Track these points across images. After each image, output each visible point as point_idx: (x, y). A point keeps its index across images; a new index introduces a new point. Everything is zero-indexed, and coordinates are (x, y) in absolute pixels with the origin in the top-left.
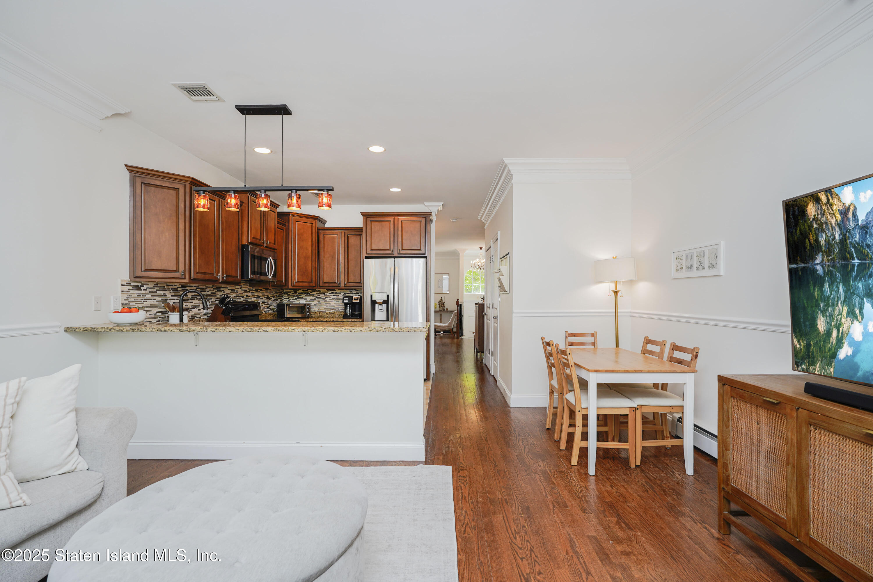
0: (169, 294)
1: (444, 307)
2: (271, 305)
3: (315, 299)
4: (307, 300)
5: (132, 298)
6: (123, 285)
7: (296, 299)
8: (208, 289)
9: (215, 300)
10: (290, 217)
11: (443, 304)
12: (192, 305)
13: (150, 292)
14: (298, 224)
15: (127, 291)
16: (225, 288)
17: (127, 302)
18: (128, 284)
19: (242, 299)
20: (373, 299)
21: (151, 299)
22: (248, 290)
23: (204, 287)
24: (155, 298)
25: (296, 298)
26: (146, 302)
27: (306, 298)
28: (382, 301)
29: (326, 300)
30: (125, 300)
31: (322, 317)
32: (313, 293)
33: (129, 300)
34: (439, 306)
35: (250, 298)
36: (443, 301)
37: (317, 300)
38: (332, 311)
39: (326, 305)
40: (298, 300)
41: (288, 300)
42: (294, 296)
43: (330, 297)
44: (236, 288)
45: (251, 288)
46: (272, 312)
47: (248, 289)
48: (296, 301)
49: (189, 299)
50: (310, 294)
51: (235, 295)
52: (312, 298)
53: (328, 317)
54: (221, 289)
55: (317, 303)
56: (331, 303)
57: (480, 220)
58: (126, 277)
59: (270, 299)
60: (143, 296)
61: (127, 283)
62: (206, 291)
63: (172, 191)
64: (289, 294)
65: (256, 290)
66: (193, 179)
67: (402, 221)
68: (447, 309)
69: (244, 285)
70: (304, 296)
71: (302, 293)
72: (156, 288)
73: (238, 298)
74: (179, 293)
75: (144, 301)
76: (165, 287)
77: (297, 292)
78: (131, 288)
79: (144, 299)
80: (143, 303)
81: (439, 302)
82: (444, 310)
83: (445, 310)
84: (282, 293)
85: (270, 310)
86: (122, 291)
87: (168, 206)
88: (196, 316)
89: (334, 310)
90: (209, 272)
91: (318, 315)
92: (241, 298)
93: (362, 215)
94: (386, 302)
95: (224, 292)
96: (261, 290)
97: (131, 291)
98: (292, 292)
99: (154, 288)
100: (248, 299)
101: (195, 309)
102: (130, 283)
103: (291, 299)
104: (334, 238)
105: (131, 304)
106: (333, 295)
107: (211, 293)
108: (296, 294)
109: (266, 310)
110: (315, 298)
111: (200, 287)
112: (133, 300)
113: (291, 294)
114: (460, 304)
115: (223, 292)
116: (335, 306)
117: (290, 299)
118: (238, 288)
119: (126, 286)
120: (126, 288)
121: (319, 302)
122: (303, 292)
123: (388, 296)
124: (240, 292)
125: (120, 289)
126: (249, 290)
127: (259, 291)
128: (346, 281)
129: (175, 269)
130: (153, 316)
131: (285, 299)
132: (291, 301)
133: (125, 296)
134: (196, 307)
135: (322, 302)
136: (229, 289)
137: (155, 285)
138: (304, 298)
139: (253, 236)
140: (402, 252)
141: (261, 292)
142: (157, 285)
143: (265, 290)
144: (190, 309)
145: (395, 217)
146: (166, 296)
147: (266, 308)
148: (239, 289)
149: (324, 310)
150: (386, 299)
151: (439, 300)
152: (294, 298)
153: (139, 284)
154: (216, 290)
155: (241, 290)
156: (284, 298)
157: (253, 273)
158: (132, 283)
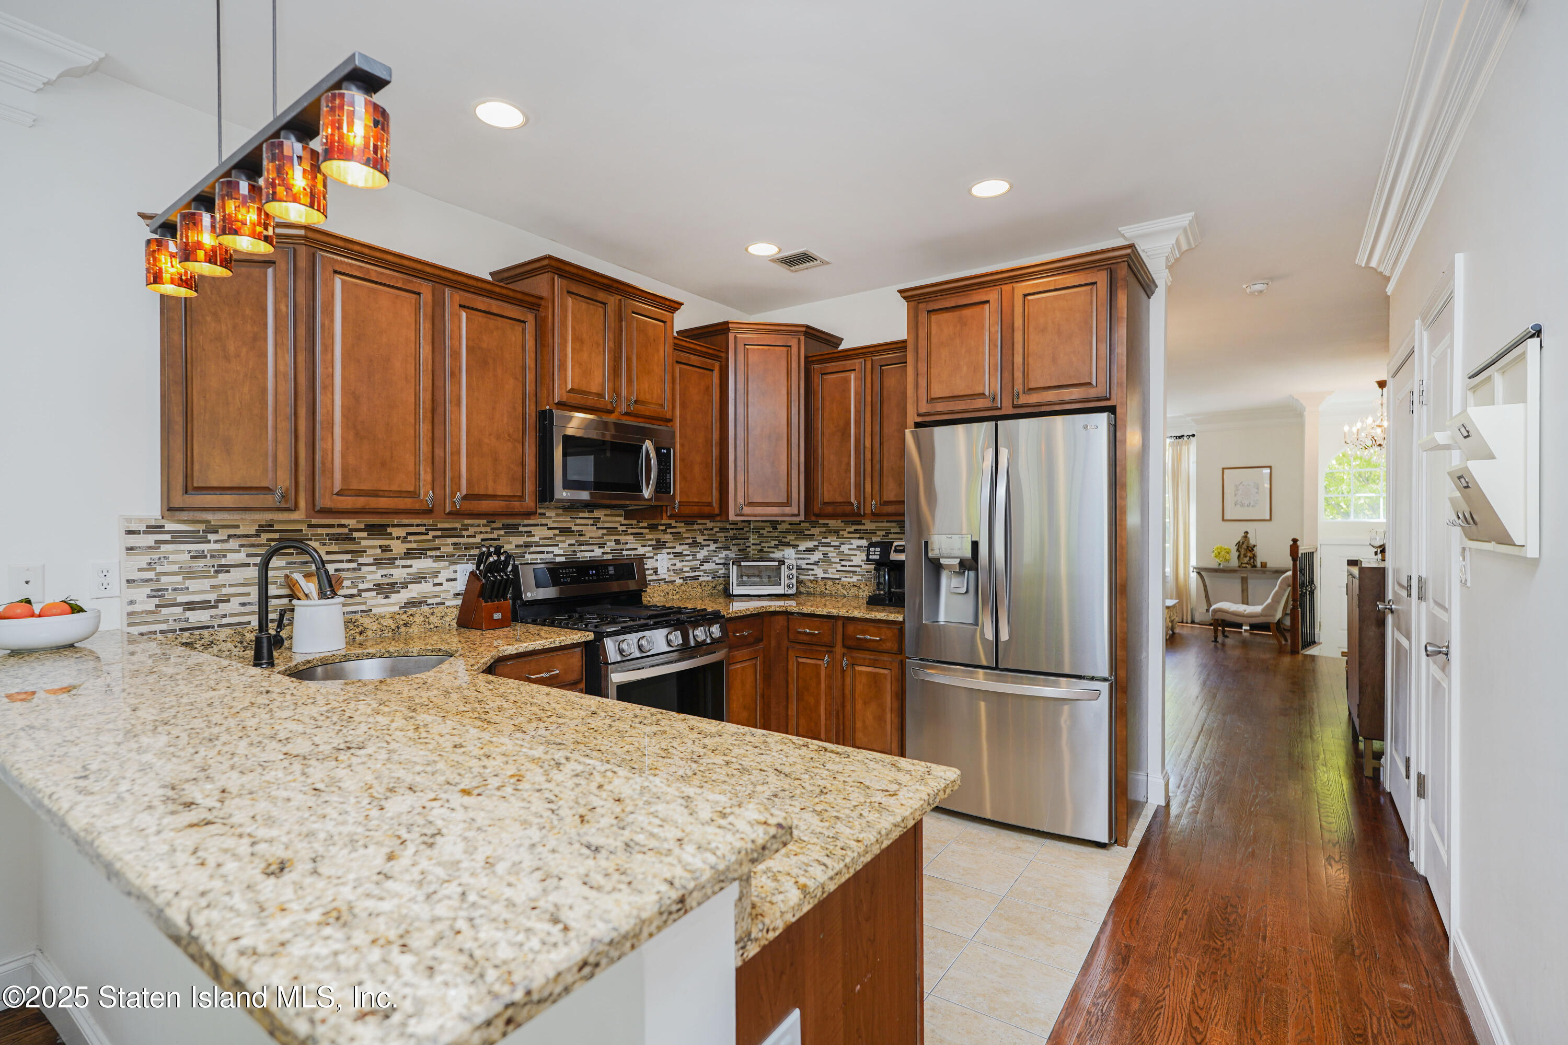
1: (1254, 557)
2: (706, 560)
3: (816, 547)
4: (800, 548)
5: (172, 563)
6: (130, 532)
7: (776, 547)
8: (471, 531)
10: (731, 336)
11: (1251, 549)
12: (408, 574)
13: (242, 546)
14: (751, 350)
15: (150, 548)
16: (537, 525)
17: (150, 575)
18: (154, 529)
19: (598, 552)
20: (930, 555)
21: (248, 565)
22: (621, 528)
23: (458, 526)
25: (776, 542)
26: (228, 572)
27: (797, 543)
28: (958, 560)
29: (841, 549)
30: (140, 570)
31: (831, 595)
32: (813, 531)
33: (159, 569)
34: (1239, 556)
35: (627, 546)
36: (1252, 542)
37: (820, 548)
38: (855, 579)
39: (843, 563)
40: (780, 547)
41: (759, 547)
42: (773, 538)
43: (852, 541)
44: (576, 525)
45: (634, 522)
46: (709, 578)
47: (621, 525)
48: (775, 550)
49: (396, 559)
50: (807, 532)
51: (573, 542)
52: (810, 544)
53: (845, 596)
55: (822, 557)
56: (852, 558)
57: (1367, 266)
59: (702, 547)
60: (212, 557)
61: (147, 527)
62: (463, 537)
63: (257, 270)
64: (762, 532)
65: (653, 527)
67: (1025, 295)
68: (1264, 565)
69: (605, 515)
70: (793, 538)
71: (787, 532)
73: (583, 548)
74: (360, 543)
75: (216, 571)
76: (301, 530)
77: (778, 527)
78: (167, 537)
79: (219, 566)
80: (215, 577)
81: (1239, 545)
82: (1255, 566)
83: (1259, 565)
84: (746, 529)
85: (701, 573)
86: (130, 549)
88: (426, 602)
89: (860, 577)
91: (823, 589)
92: (596, 548)
93: (905, 298)
94: (969, 565)
95: (533, 536)
96: (669, 526)
97: (164, 547)
98: (767, 529)
99: (258, 536)
100: (622, 550)
101: (420, 582)
102: (163, 527)
103: (766, 545)
104: (847, 381)
105: (164, 579)
106: (858, 535)
107: (482, 540)
108: (776, 534)
109: (687, 575)
110: (816, 543)
111: (439, 526)
112: (174, 568)
113: (764, 532)
114: (1305, 554)
115: (528, 536)
116: (864, 566)
117: (763, 545)
118: (587, 525)
119: (145, 532)
120: (147, 540)
121: (825, 555)
122: (789, 527)
123: (975, 545)
124: (591, 532)
125: (121, 541)
126: (624, 528)
127: (661, 528)
128: (877, 498)
132: (765, 550)
133: (142, 560)
134: (425, 578)
135: (832, 554)
136: (549, 529)
137: (260, 526)
138: (792, 543)
140: (1023, 400)
141: (669, 530)
142: (272, 526)
143: (683, 524)
144: (401, 583)
145: (1004, 287)
147: (685, 569)
148: (589, 527)
149: (837, 576)
150: (968, 554)
151: (1239, 537)
152: (773, 543)
153: (201, 527)
154: (502, 532)
155: (595, 528)
156: (752, 542)
157: (568, 485)
158: (169, 526)
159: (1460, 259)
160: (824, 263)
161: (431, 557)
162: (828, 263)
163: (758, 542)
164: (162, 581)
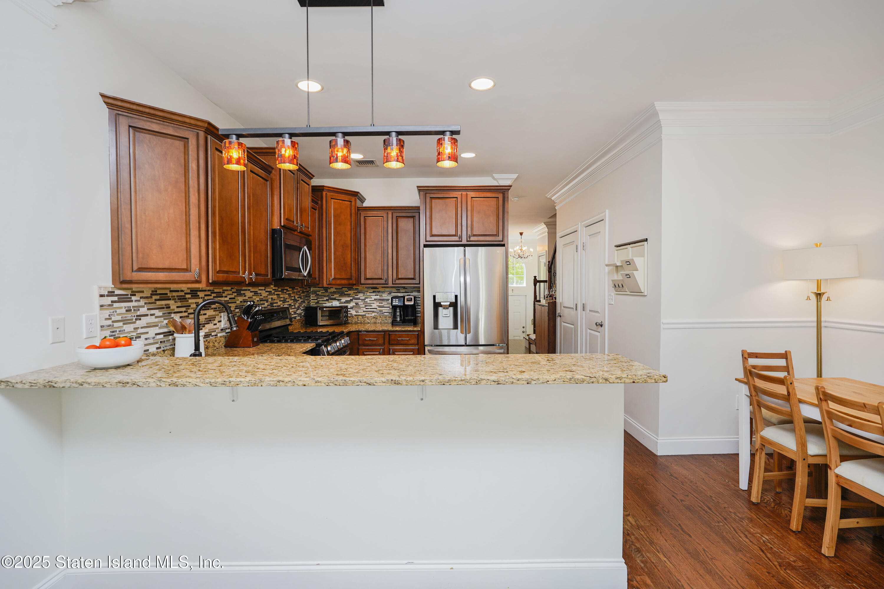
0: (173, 304)
2: (298, 308)
3: (351, 300)
4: (341, 301)
5: (118, 314)
6: (102, 296)
7: (327, 300)
8: (226, 293)
9: (235, 309)
10: (324, 193)
12: (206, 319)
13: (145, 303)
14: (334, 202)
15: (109, 305)
17: (109, 322)
18: (111, 294)
19: (266, 305)
20: (437, 301)
21: (147, 315)
22: (273, 292)
23: (221, 291)
24: (152, 312)
25: (327, 298)
26: (140, 319)
27: (340, 298)
28: (449, 303)
29: (366, 301)
30: (106, 319)
31: (361, 323)
32: (350, 292)
33: (114, 318)
35: (275, 301)
37: (354, 301)
38: (373, 314)
39: (367, 307)
40: (330, 301)
41: (316, 301)
42: (325, 296)
43: (372, 297)
44: (259, 290)
45: (277, 288)
46: (299, 318)
47: (273, 290)
48: (327, 302)
50: (346, 293)
51: (258, 299)
52: (349, 299)
53: (369, 323)
54: (242, 292)
55: (355, 305)
56: (372, 305)
57: (550, 199)
58: (108, 283)
59: (297, 301)
60: (134, 310)
61: (109, 292)
62: (223, 297)
63: (178, 142)
64: (318, 293)
65: (282, 291)
66: (209, 124)
67: (472, 198)
70: (338, 296)
71: (335, 293)
72: (155, 297)
74: (188, 301)
75: (136, 319)
76: (167, 294)
77: (328, 290)
78: (116, 298)
79: (137, 316)
80: (135, 323)
84: (310, 292)
85: (297, 315)
86: (102, 306)
87: (172, 165)
88: (211, 334)
89: (376, 314)
90: (234, 270)
91: (356, 320)
92: (265, 302)
93: (419, 190)
94: (454, 305)
96: (287, 290)
97: (115, 305)
98: (321, 291)
99: (151, 297)
100: (274, 303)
101: (209, 323)
102: (114, 292)
103: (321, 300)
104: (378, 221)
105: (116, 325)
106: (375, 294)
107: (230, 299)
108: (327, 294)
109: (293, 316)
110: (352, 298)
111: (216, 291)
112: (119, 318)
113: (320, 293)
116: (378, 308)
117: (319, 299)
118: (262, 290)
119: (108, 296)
120: (108, 300)
121: (357, 304)
122: (335, 290)
123: (456, 297)
124: (264, 294)
125: (97, 301)
127: (285, 291)
128: (395, 277)
129: (185, 267)
130: (151, 341)
131: (312, 300)
132: (320, 302)
133: (106, 313)
134: (210, 321)
135: (361, 303)
137: (152, 291)
138: (337, 298)
139: (286, 217)
140: (472, 238)
141: (287, 293)
142: (156, 291)
143: (291, 289)
144: (203, 324)
145: (463, 193)
146: (169, 307)
147: (293, 313)
149: (364, 314)
150: (454, 301)
152: (325, 299)
153: (129, 292)
154: (236, 294)
155: (265, 291)
156: (312, 298)
157: (287, 269)
158: (117, 292)
159: (607, 211)
161: (213, 308)
163: (316, 298)
164: (115, 326)
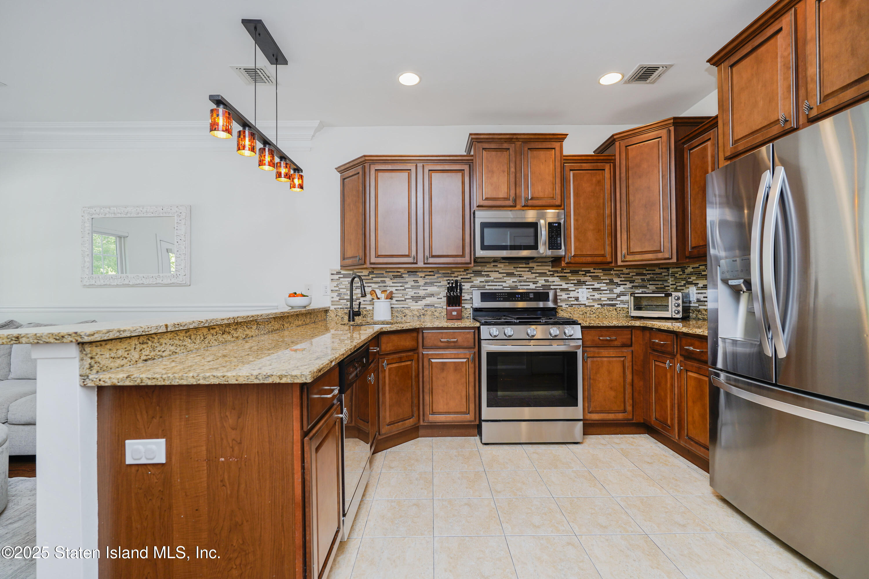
0: (389, 281)
4: (699, 286)
5: (343, 285)
6: (332, 274)
7: (684, 285)
8: (456, 274)
9: (470, 287)
10: (617, 144)
12: (426, 293)
15: (337, 279)
16: (492, 271)
17: (337, 289)
18: (338, 273)
19: (532, 286)
22: (549, 273)
24: (369, 285)
25: (684, 282)
27: (697, 282)
30: (335, 287)
33: (340, 287)
35: (554, 284)
40: (687, 286)
41: (675, 286)
42: (683, 279)
44: (517, 271)
45: (560, 270)
47: (549, 271)
48: (684, 288)
49: (420, 286)
51: (515, 280)
54: (483, 273)
58: (337, 267)
59: (619, 285)
61: (337, 272)
64: (676, 275)
65: (575, 273)
69: (537, 266)
70: (694, 278)
71: (690, 274)
72: (371, 276)
73: (522, 284)
74: (405, 279)
75: (356, 288)
77: (686, 271)
78: (342, 276)
85: (619, 302)
86: (332, 280)
90: (400, 254)
92: (531, 284)
93: (714, 64)
95: (490, 277)
96: (588, 272)
97: (341, 279)
98: (679, 273)
99: (369, 276)
100: (551, 285)
101: (431, 297)
102: (341, 272)
103: (679, 284)
104: (705, 149)
105: (341, 290)
107: (462, 279)
108: (684, 276)
109: (604, 302)
112: (344, 287)
115: (487, 277)
118: (525, 271)
119: (336, 274)
120: (337, 277)
122: (692, 270)
124: (528, 275)
125: (329, 277)
126: (552, 273)
127: (581, 273)
130: (369, 303)
131: (671, 285)
133: (335, 284)
134: (433, 295)
136: (499, 273)
138: (694, 282)
140: (818, 110)
141: (588, 274)
143: (601, 271)
144: (423, 297)
147: (602, 299)
148: (526, 273)
152: (683, 283)
154: (473, 275)
155: (530, 273)
156: (671, 283)
157: (484, 247)
158: (343, 272)
160: (667, 67)
161: (436, 286)
162: (671, 66)
163: (674, 283)
